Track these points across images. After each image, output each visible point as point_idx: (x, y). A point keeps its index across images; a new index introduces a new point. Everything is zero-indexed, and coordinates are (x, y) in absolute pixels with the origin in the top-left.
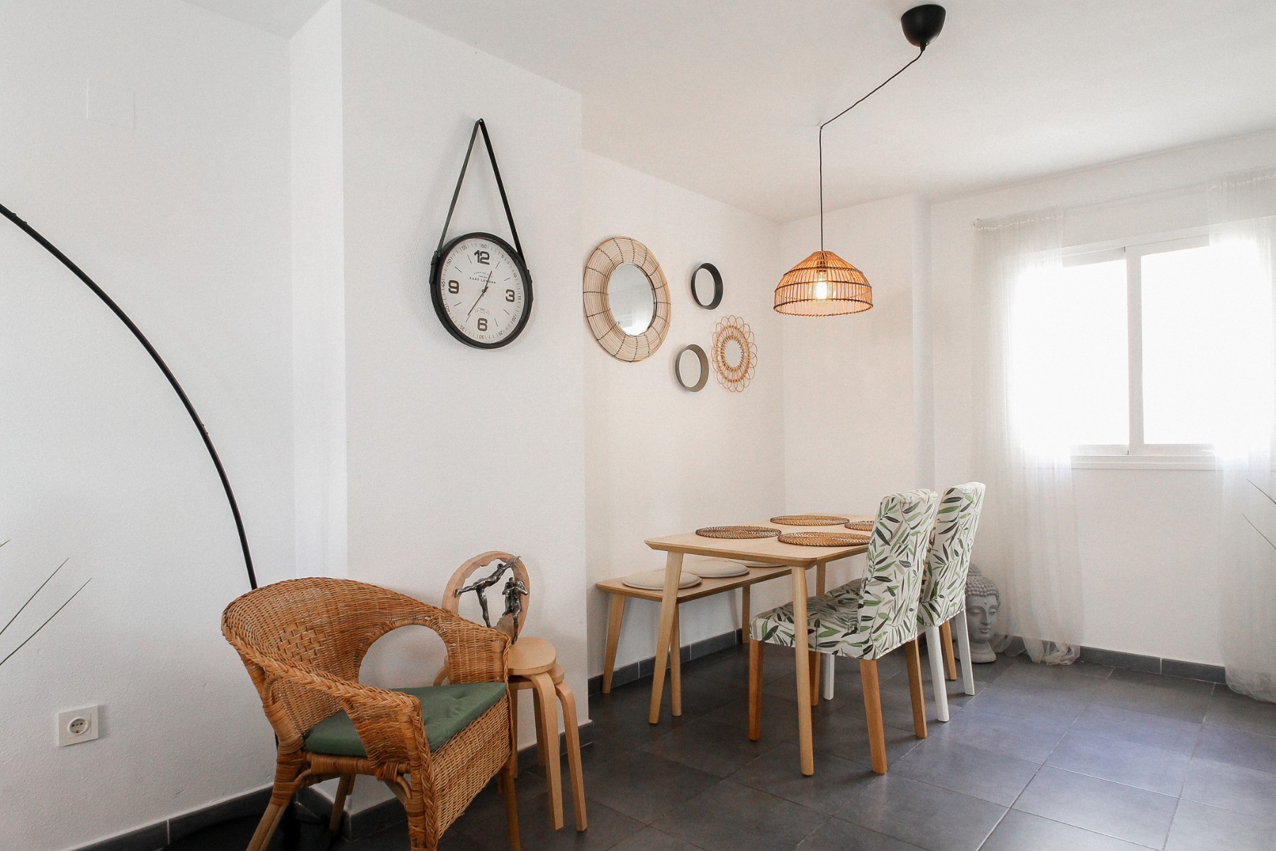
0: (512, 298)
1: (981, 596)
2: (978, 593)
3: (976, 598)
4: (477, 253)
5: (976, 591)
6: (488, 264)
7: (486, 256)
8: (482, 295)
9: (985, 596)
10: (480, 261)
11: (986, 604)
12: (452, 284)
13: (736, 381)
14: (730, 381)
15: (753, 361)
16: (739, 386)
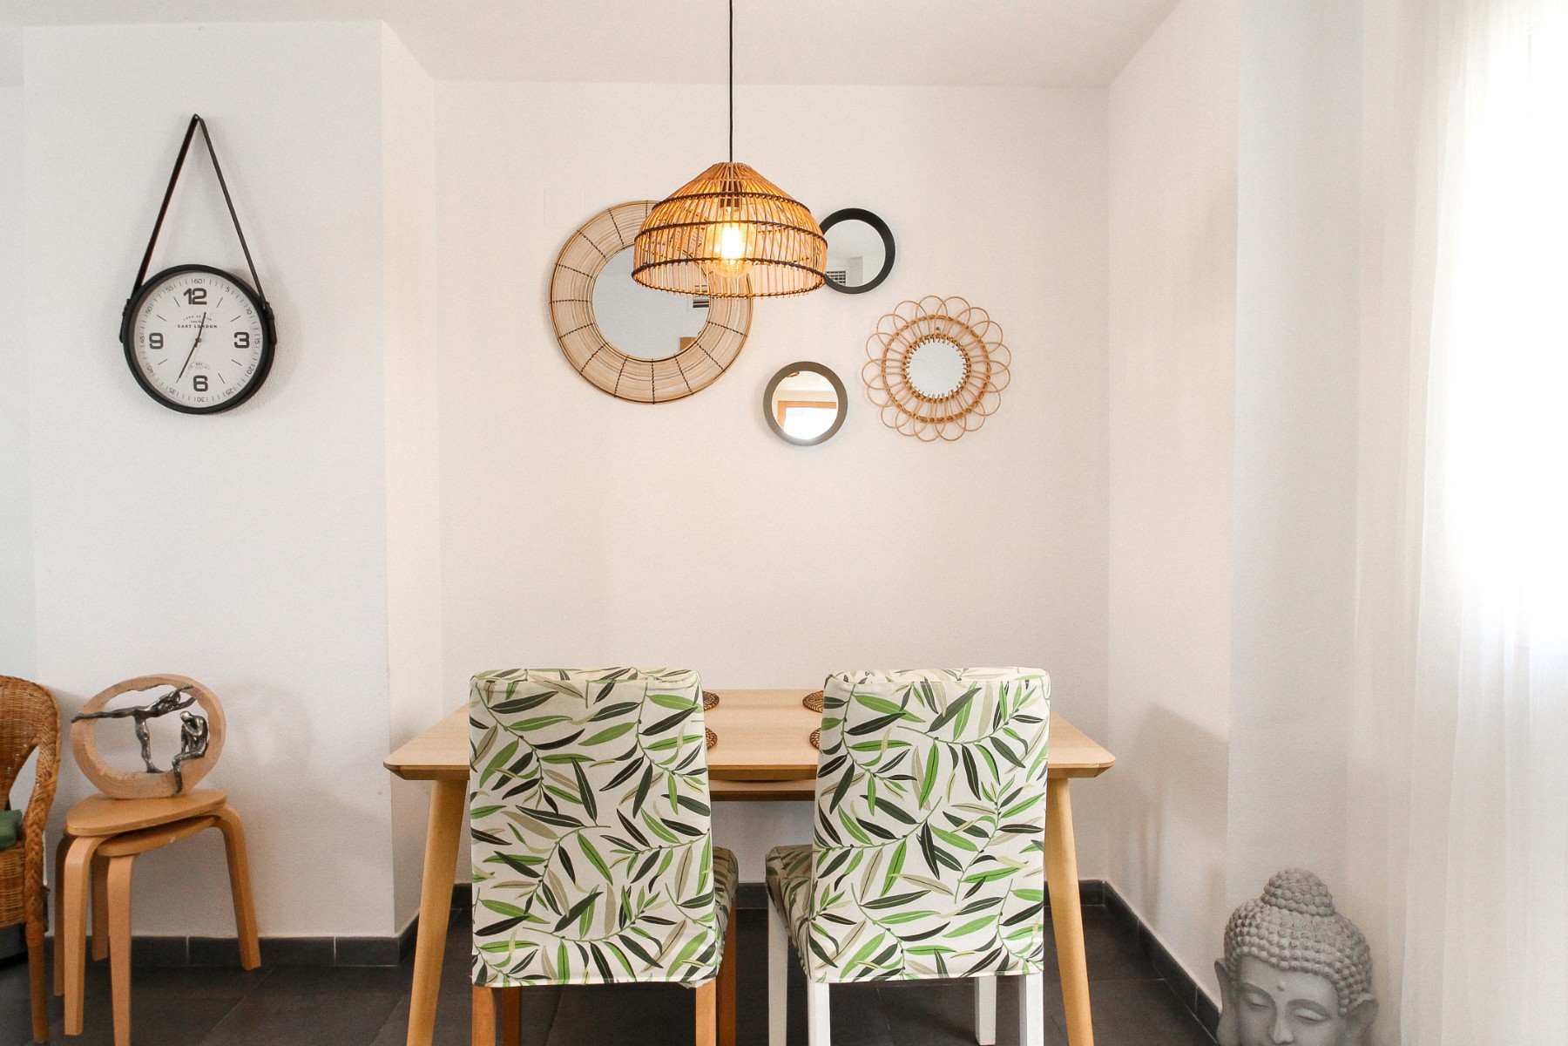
0: (244, 343)
1: (1273, 966)
2: (1264, 954)
3: (1260, 967)
4: (189, 292)
5: (1262, 948)
6: (205, 303)
7: (201, 294)
8: (196, 345)
9: (1284, 970)
10: (192, 301)
11: (1280, 989)
12: (154, 338)
13: (941, 420)
14: (923, 420)
15: (997, 380)
16: (951, 430)
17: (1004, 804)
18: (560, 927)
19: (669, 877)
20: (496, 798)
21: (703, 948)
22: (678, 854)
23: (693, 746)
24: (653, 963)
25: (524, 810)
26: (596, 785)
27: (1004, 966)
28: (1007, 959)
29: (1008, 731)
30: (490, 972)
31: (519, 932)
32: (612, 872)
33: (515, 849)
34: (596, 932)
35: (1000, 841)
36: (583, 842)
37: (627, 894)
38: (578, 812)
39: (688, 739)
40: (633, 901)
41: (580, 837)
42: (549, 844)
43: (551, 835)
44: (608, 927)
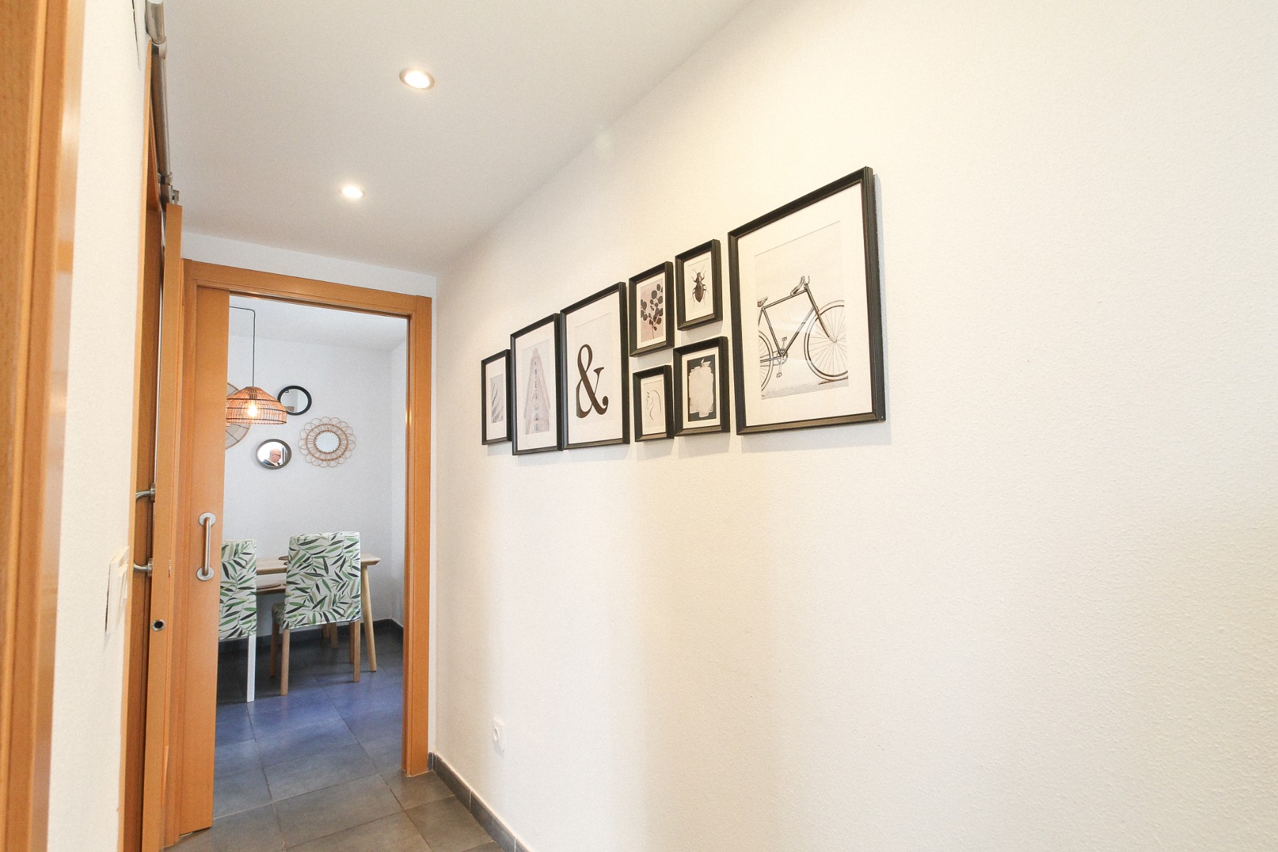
13: (329, 460)
14: (322, 460)
15: (351, 447)
16: (333, 463)
17: (239, 580)
18: (313, 608)
19: (348, 589)
20: (297, 571)
21: (357, 610)
22: (351, 583)
23: (357, 552)
24: (342, 616)
25: (307, 574)
26: (328, 564)
27: (241, 634)
28: (242, 631)
29: (239, 558)
30: (290, 624)
31: (300, 611)
32: (332, 589)
33: (302, 585)
34: (325, 609)
35: (238, 592)
36: (324, 581)
37: (335, 596)
38: (323, 572)
39: (357, 550)
40: (337, 598)
41: (323, 580)
42: (313, 583)
43: (314, 580)
44: (329, 607)
